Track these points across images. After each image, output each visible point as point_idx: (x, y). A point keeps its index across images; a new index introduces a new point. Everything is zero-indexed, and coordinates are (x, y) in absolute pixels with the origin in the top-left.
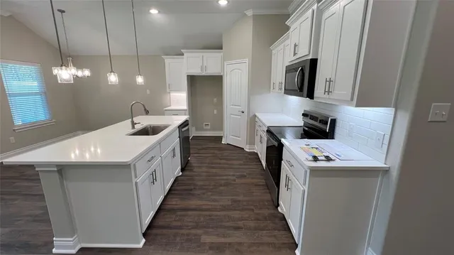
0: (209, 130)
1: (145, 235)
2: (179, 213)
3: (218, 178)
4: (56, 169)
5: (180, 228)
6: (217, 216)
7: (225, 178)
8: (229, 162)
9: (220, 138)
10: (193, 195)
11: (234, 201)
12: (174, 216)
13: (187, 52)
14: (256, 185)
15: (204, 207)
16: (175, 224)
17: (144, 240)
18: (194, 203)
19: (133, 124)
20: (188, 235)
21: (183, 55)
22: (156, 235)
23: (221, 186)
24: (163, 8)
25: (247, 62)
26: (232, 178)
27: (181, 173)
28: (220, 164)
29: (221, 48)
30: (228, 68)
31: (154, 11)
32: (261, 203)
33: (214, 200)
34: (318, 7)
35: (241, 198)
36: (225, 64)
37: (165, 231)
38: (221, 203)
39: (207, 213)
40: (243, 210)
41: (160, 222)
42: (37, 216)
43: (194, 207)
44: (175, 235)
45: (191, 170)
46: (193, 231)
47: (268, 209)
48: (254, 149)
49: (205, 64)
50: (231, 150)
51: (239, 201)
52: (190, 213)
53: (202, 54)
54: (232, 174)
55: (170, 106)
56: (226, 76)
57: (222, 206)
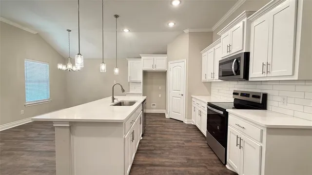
0: (156, 109)
2: (148, 168)
3: (170, 142)
4: (68, 125)
6: (179, 171)
7: (176, 142)
8: (176, 131)
10: (156, 154)
11: (189, 159)
12: (144, 170)
13: (144, 56)
14: (201, 148)
15: (167, 164)
18: (157, 160)
19: (113, 99)
21: (141, 58)
23: (174, 147)
24: (132, 28)
25: (185, 61)
26: (181, 142)
27: (142, 138)
28: (169, 131)
29: (166, 54)
30: (171, 66)
31: (126, 30)
32: (211, 161)
33: (172, 159)
34: (247, 20)
35: (193, 157)
36: (169, 63)
38: (179, 161)
40: (198, 167)
42: (38, 167)
43: (157, 163)
47: (218, 166)
48: (191, 122)
49: (155, 64)
50: (174, 122)
51: (193, 159)
52: (156, 168)
53: (153, 57)
54: (180, 139)
55: (129, 91)
56: (169, 71)
57: (180, 163)
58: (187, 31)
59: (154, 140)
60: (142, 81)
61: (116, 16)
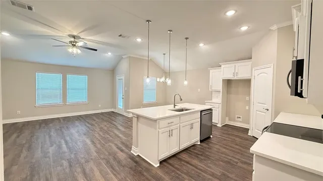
1: (161, 163)
2: (183, 163)
3: (224, 156)
5: (178, 169)
6: (204, 176)
9: (247, 130)
11: (224, 175)
12: (179, 162)
13: (224, 64)
16: (176, 166)
17: (159, 165)
18: (195, 162)
20: (179, 175)
21: (221, 66)
22: (165, 166)
23: (222, 161)
25: (272, 66)
26: (236, 161)
27: (199, 143)
28: (233, 147)
29: (251, 58)
30: (255, 73)
31: (201, 45)
33: (209, 167)
36: (253, 70)
37: (170, 167)
38: (212, 171)
39: (198, 171)
41: (171, 161)
44: (173, 171)
45: (207, 144)
46: (183, 175)
49: (236, 71)
50: (252, 141)
53: (233, 65)
54: (238, 158)
55: (211, 100)
56: (253, 80)
57: (213, 173)
58: (275, 27)
59: (208, 148)
60: (221, 91)
61: (187, 38)
